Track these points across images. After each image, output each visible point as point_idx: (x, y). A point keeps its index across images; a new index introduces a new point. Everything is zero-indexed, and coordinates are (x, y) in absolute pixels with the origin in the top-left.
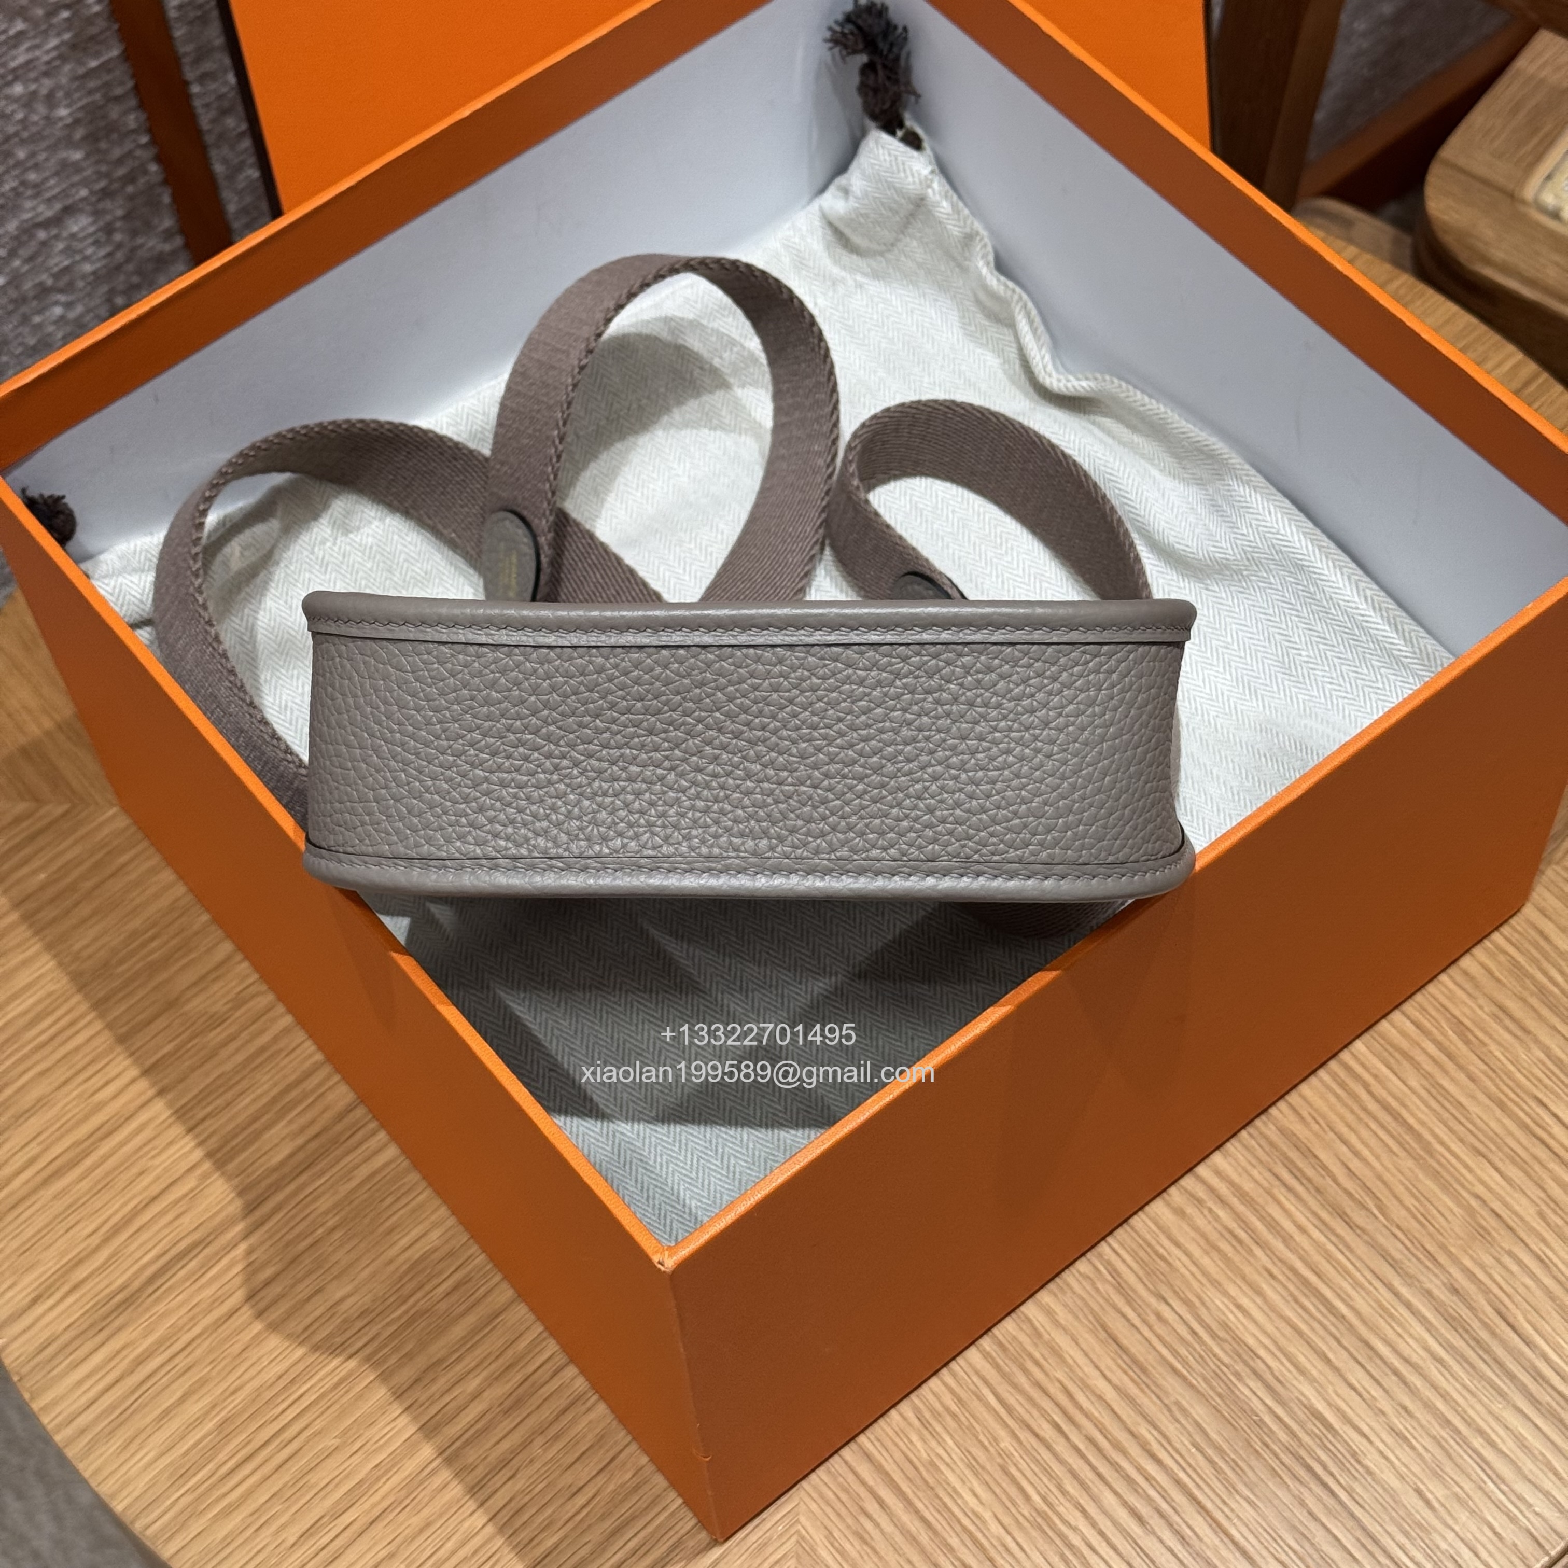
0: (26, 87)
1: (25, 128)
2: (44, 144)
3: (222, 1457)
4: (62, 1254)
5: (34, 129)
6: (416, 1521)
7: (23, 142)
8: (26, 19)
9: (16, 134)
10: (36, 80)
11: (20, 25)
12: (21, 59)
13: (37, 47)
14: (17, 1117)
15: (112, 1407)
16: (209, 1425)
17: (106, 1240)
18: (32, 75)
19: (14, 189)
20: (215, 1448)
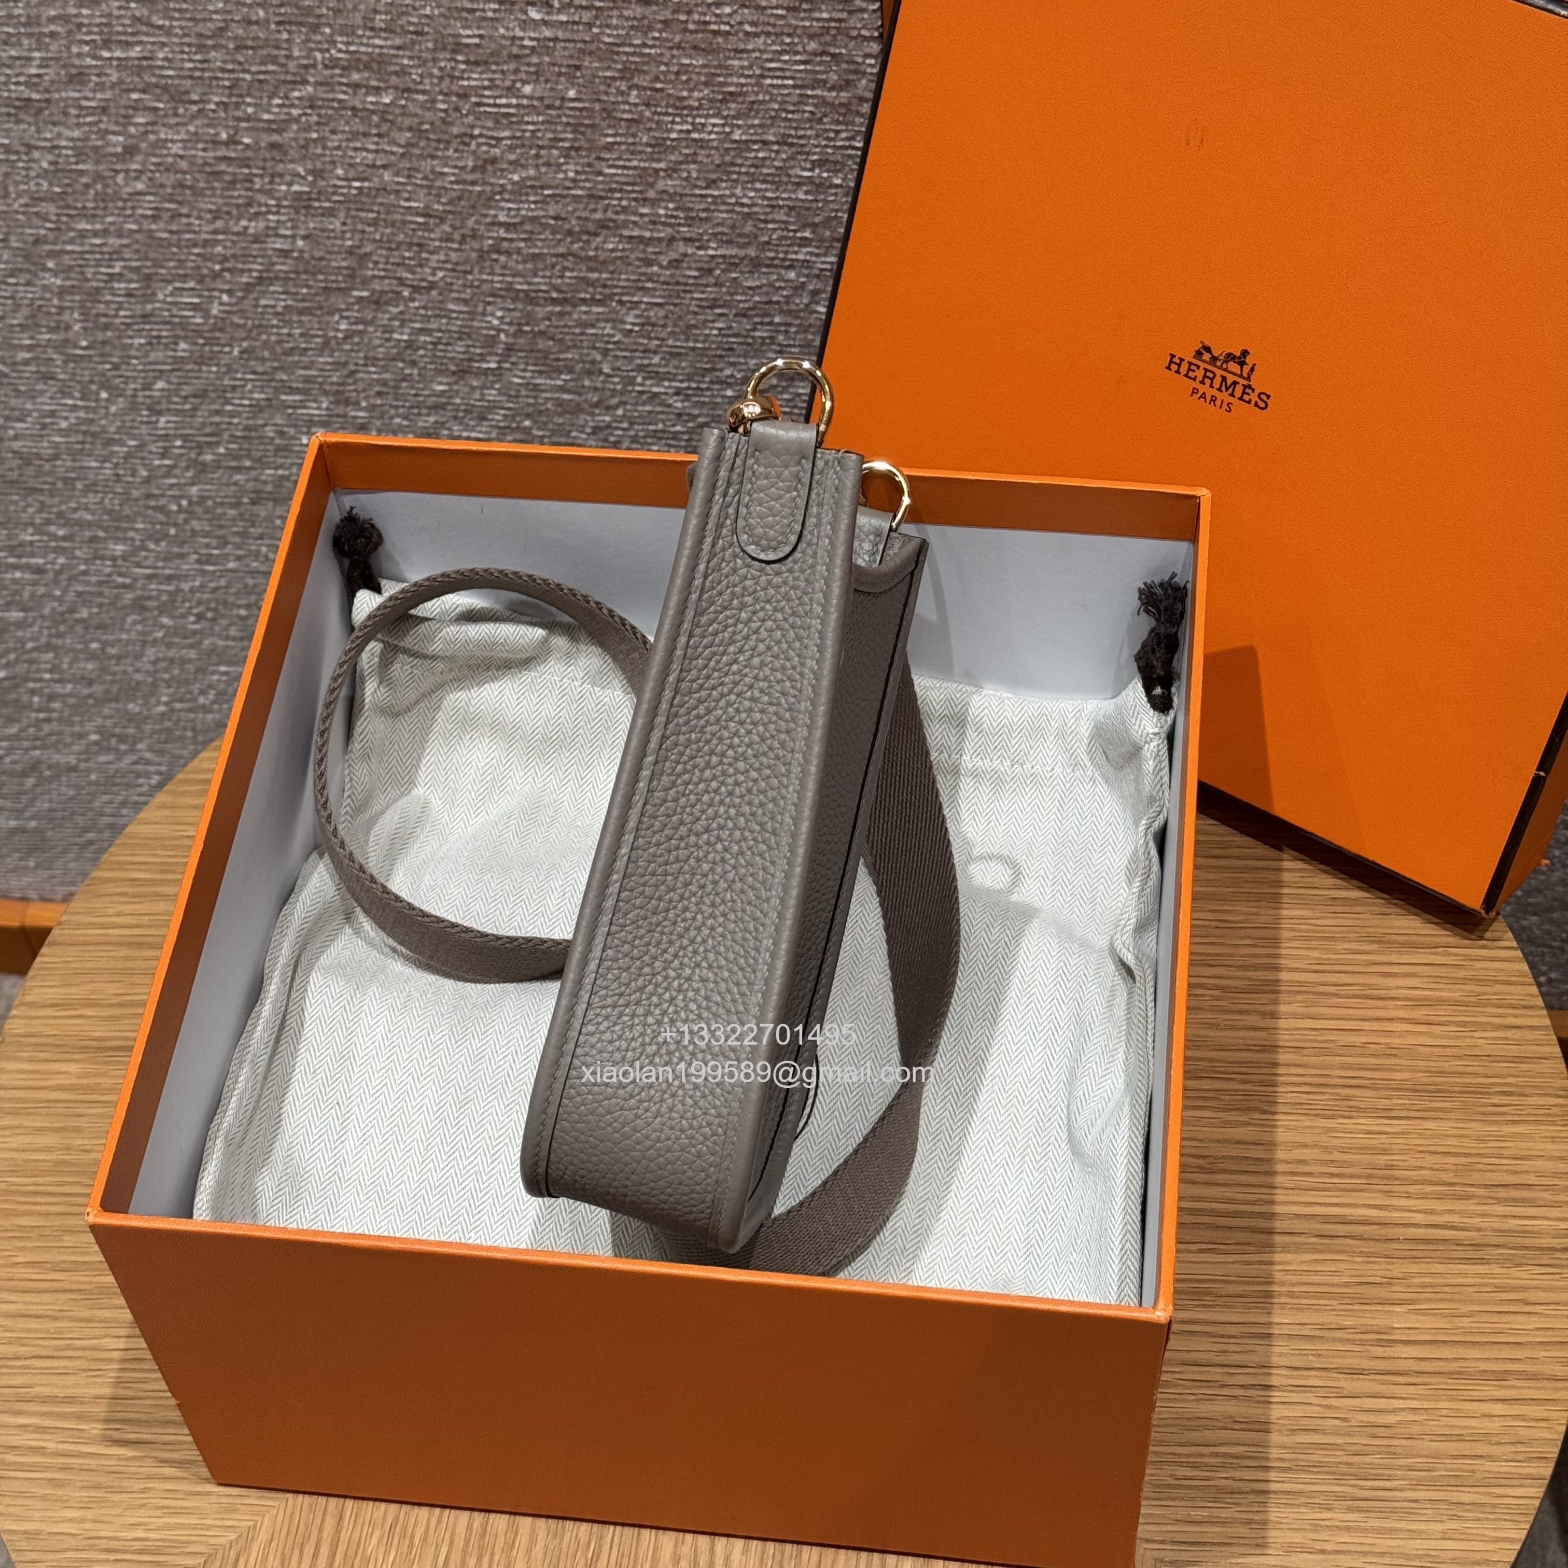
0: (798, 276)
1: (787, 303)
2: (797, 322)
3: (40, 1180)
4: (94, 992)
5: (793, 307)
6: (86, 1314)
7: (781, 311)
8: (813, 232)
9: (778, 303)
10: (807, 276)
11: (807, 234)
12: (800, 257)
13: (817, 255)
14: (157, 895)
15: (23, 1101)
16: (53, 1156)
17: (122, 1005)
18: (806, 272)
19: (763, 338)
20: (43, 1173)
